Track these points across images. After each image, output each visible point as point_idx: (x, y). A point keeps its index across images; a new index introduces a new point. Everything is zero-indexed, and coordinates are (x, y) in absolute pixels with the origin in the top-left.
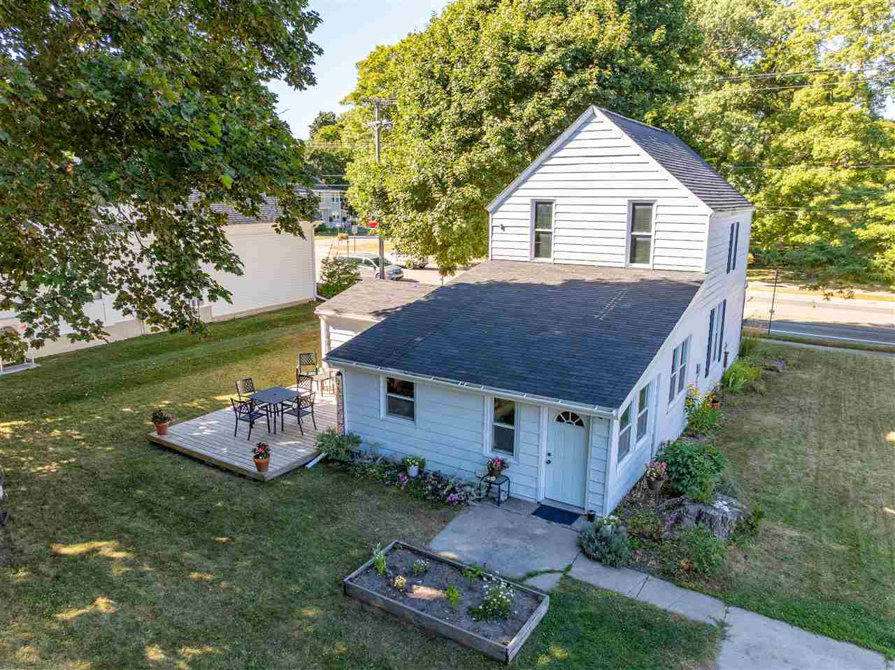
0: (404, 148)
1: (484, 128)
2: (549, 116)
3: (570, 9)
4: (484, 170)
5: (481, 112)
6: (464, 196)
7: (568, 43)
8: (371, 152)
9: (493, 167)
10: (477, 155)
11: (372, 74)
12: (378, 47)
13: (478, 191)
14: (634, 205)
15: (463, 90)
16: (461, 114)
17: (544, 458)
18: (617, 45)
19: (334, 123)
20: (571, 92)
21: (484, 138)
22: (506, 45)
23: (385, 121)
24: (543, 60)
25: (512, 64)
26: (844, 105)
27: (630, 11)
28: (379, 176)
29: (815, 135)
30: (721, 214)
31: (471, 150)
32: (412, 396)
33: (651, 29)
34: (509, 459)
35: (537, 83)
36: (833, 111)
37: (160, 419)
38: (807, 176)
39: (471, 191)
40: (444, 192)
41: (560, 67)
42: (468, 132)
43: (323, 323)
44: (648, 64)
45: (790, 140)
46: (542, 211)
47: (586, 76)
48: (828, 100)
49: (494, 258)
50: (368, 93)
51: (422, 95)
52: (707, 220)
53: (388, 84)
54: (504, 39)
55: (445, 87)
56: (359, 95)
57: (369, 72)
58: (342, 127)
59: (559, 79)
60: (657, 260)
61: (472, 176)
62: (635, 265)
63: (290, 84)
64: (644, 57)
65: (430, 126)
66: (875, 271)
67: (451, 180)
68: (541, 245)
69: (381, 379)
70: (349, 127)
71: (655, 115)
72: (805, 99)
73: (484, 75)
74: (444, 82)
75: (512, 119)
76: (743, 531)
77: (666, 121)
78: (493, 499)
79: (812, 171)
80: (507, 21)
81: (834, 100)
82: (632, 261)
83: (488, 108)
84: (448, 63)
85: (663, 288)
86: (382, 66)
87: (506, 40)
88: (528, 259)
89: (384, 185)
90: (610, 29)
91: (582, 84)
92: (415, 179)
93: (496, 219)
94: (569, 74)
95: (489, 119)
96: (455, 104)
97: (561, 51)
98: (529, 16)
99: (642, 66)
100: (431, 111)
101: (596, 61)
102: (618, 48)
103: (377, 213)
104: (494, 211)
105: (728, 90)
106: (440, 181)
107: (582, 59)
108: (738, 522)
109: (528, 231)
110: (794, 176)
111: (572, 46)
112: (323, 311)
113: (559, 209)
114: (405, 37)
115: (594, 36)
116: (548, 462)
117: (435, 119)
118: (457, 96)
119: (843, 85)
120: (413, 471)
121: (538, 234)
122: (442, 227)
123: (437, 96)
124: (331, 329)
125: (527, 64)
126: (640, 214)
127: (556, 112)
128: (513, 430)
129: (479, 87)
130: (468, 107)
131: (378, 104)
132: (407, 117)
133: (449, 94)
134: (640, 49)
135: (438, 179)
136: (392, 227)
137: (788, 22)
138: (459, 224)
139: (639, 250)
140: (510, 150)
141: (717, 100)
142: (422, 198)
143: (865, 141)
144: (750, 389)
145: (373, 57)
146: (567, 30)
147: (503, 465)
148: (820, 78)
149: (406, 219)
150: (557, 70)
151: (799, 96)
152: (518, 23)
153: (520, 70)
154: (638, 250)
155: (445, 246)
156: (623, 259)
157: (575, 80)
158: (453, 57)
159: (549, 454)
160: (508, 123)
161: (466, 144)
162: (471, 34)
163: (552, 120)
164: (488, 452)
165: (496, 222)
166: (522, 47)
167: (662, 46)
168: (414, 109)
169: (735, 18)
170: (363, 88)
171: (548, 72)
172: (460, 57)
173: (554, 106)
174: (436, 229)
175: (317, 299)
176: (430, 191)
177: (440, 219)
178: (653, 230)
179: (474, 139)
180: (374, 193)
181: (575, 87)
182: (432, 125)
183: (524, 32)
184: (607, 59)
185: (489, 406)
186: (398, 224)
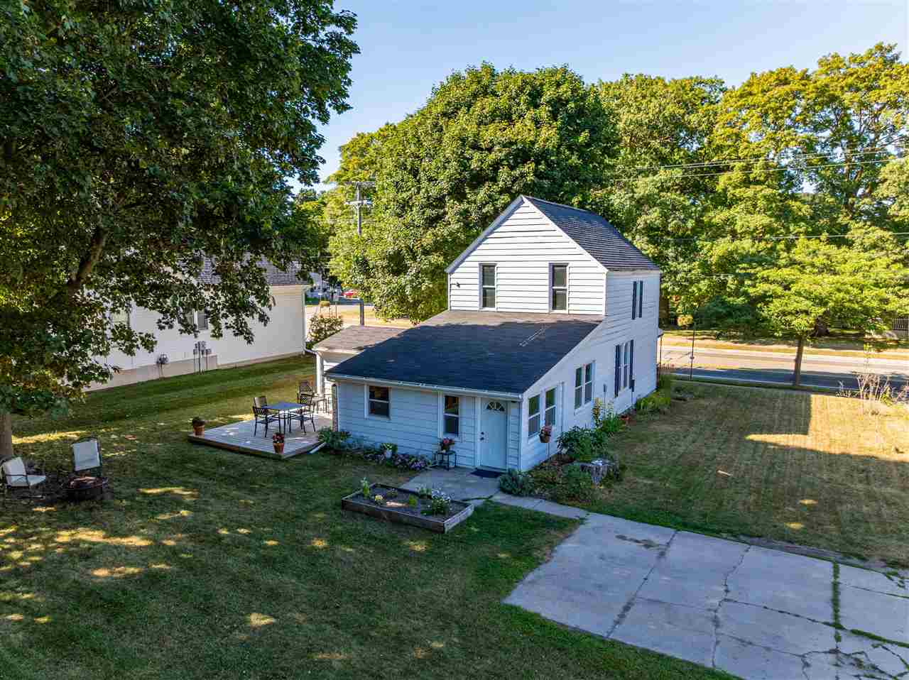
0: (382, 225)
1: (447, 209)
2: (497, 200)
3: (514, 117)
4: (446, 241)
5: (444, 196)
6: (430, 262)
7: (511, 143)
8: (351, 227)
9: (454, 240)
10: (442, 231)
11: (354, 158)
12: (358, 135)
13: (441, 258)
14: (554, 266)
15: (430, 180)
16: (429, 198)
17: (479, 436)
18: (550, 145)
19: (314, 199)
20: (514, 182)
21: (447, 217)
22: (463, 145)
23: (365, 202)
24: (492, 157)
25: (468, 159)
26: (759, 188)
27: (561, 118)
28: (361, 247)
29: (738, 212)
30: (615, 273)
31: (436, 226)
32: (388, 400)
33: (577, 133)
34: (456, 439)
35: (487, 175)
36: (750, 192)
37: (197, 424)
38: (731, 247)
39: (436, 259)
40: (414, 258)
41: (505, 163)
42: (434, 212)
43: (318, 358)
44: (574, 160)
45: (718, 216)
46: (487, 272)
47: (526, 169)
48: (747, 183)
49: (453, 308)
50: (350, 174)
51: (397, 183)
52: (604, 277)
53: (367, 167)
54: (461, 140)
55: (415, 177)
56: (341, 176)
57: (351, 156)
58: (325, 204)
59: (503, 173)
60: (572, 307)
61: (437, 247)
62: (556, 311)
63: (301, 182)
64: (573, 154)
65: (403, 207)
66: (763, 321)
67: (420, 250)
68: (487, 298)
69: (365, 387)
70: (331, 204)
71: (581, 199)
72: (728, 182)
73: (446, 168)
74: (415, 172)
75: (468, 203)
76: (611, 478)
77: (589, 204)
78: (444, 467)
79: (737, 242)
80: (464, 126)
81: (750, 183)
82: (554, 307)
83: (449, 194)
84: (418, 157)
85: (572, 326)
86: (363, 152)
87: (463, 140)
88: (477, 309)
89: (365, 254)
90: (545, 133)
91: (523, 175)
92: (391, 250)
93: (453, 279)
94: (512, 168)
95: (449, 202)
96: (424, 190)
97: (505, 151)
98: (482, 122)
99: (570, 161)
100: (404, 195)
101: (532, 159)
102: (551, 148)
103: (360, 278)
104: (452, 272)
105: (663, 174)
106: (411, 250)
107: (522, 155)
108: (608, 472)
109: (477, 287)
110: (723, 246)
111: (514, 147)
112: (319, 349)
113: (499, 270)
114: (383, 126)
115: (532, 138)
116: (482, 439)
117: (408, 202)
118: (424, 184)
119: (757, 172)
120: (388, 454)
121: (485, 290)
122: (413, 288)
123: (409, 184)
124: (325, 363)
125: (479, 160)
126: (558, 273)
127: (502, 197)
128: (457, 418)
129: (442, 177)
130: (434, 192)
131: (360, 186)
132: (384, 200)
133: (419, 181)
134: (570, 148)
135: (410, 250)
136: (372, 289)
137: (711, 118)
138: (426, 284)
139: (559, 301)
140: (467, 226)
141: (654, 183)
142: (397, 264)
143: (778, 218)
144: (656, 410)
145: (354, 142)
146: (509, 134)
147: (451, 442)
148: (738, 165)
149: (384, 283)
150: (502, 165)
151: (723, 180)
152: (472, 129)
153: (474, 165)
154: (557, 300)
155: (416, 303)
156: (546, 306)
157: (517, 172)
158: (422, 153)
159: (482, 433)
160: (465, 206)
161: (432, 222)
162: (436, 135)
163: (499, 204)
164: (441, 434)
165: (453, 281)
166: (475, 147)
167: (588, 145)
168: (391, 193)
169: (666, 115)
170: (345, 170)
171: (496, 166)
172: (427, 154)
173: (501, 193)
174: (408, 290)
175: (306, 352)
176: (403, 259)
177: (412, 281)
178: (568, 284)
179: (439, 218)
180: (357, 261)
181: (517, 178)
182: (405, 206)
183: (477, 135)
184: (542, 156)
185: (441, 402)
186: (377, 287)
